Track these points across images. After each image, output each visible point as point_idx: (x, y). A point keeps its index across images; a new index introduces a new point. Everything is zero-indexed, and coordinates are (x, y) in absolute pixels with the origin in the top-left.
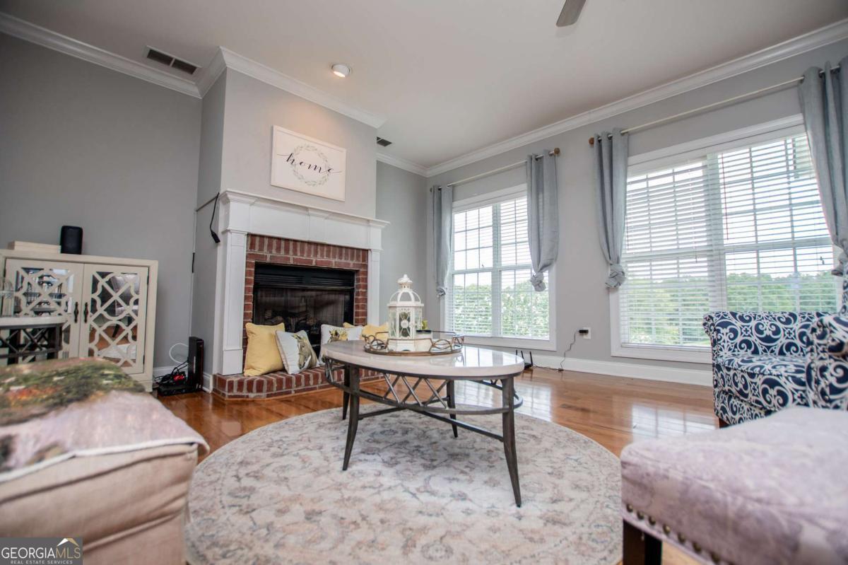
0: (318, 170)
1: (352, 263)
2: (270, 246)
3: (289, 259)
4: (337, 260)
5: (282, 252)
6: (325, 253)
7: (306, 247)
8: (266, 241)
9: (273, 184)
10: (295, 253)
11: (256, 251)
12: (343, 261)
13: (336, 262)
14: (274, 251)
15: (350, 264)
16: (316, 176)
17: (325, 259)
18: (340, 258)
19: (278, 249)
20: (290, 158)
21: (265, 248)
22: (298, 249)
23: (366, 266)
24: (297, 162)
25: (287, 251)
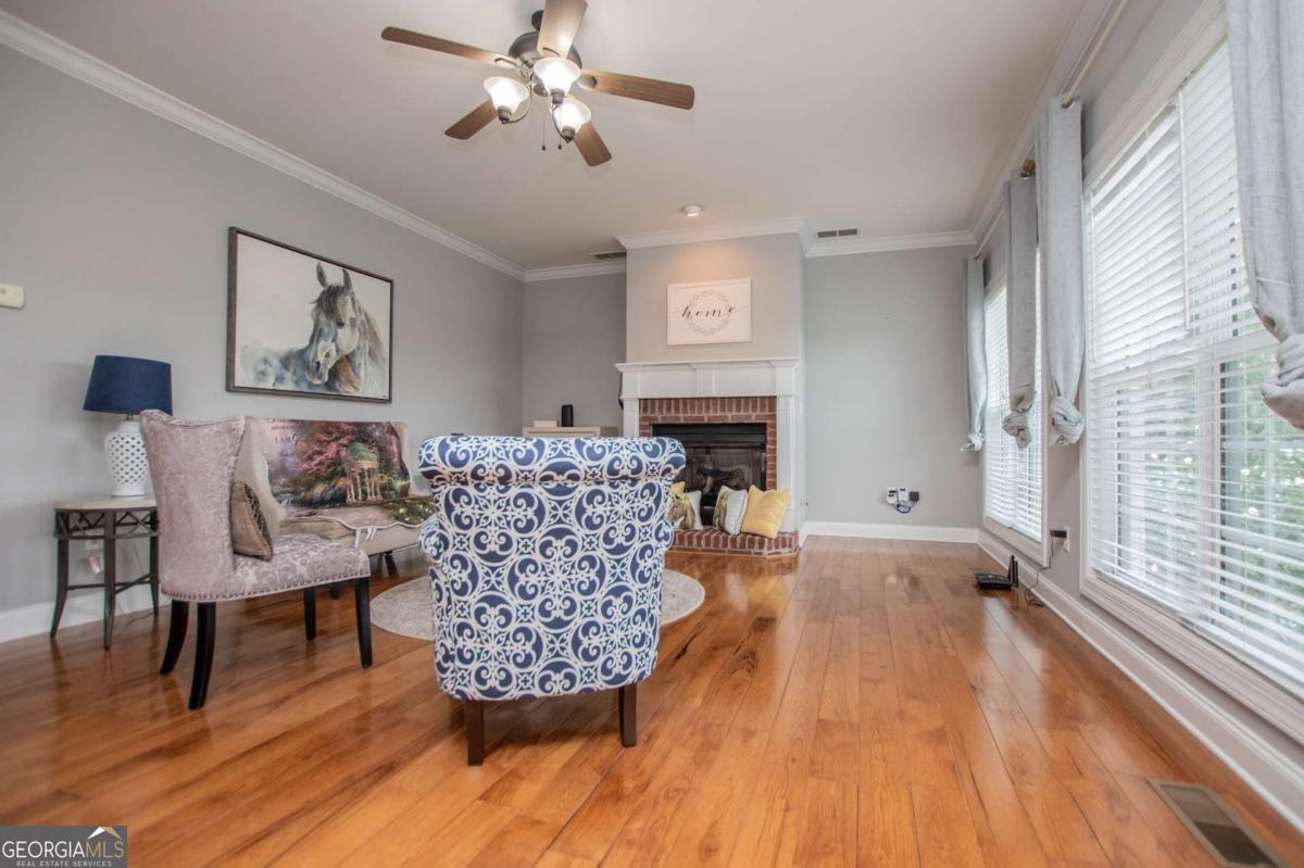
0: (716, 314)
1: (753, 415)
2: (661, 407)
3: (678, 418)
4: (734, 413)
5: (673, 411)
6: (719, 408)
7: (696, 403)
8: (657, 402)
9: (669, 343)
10: (685, 412)
11: (649, 414)
12: (742, 413)
13: (732, 417)
14: (664, 411)
15: (753, 416)
16: (715, 321)
17: (719, 413)
18: (738, 410)
19: (669, 410)
20: (686, 313)
21: (657, 410)
22: (688, 406)
23: (774, 417)
24: (693, 313)
25: (677, 410)
